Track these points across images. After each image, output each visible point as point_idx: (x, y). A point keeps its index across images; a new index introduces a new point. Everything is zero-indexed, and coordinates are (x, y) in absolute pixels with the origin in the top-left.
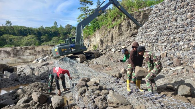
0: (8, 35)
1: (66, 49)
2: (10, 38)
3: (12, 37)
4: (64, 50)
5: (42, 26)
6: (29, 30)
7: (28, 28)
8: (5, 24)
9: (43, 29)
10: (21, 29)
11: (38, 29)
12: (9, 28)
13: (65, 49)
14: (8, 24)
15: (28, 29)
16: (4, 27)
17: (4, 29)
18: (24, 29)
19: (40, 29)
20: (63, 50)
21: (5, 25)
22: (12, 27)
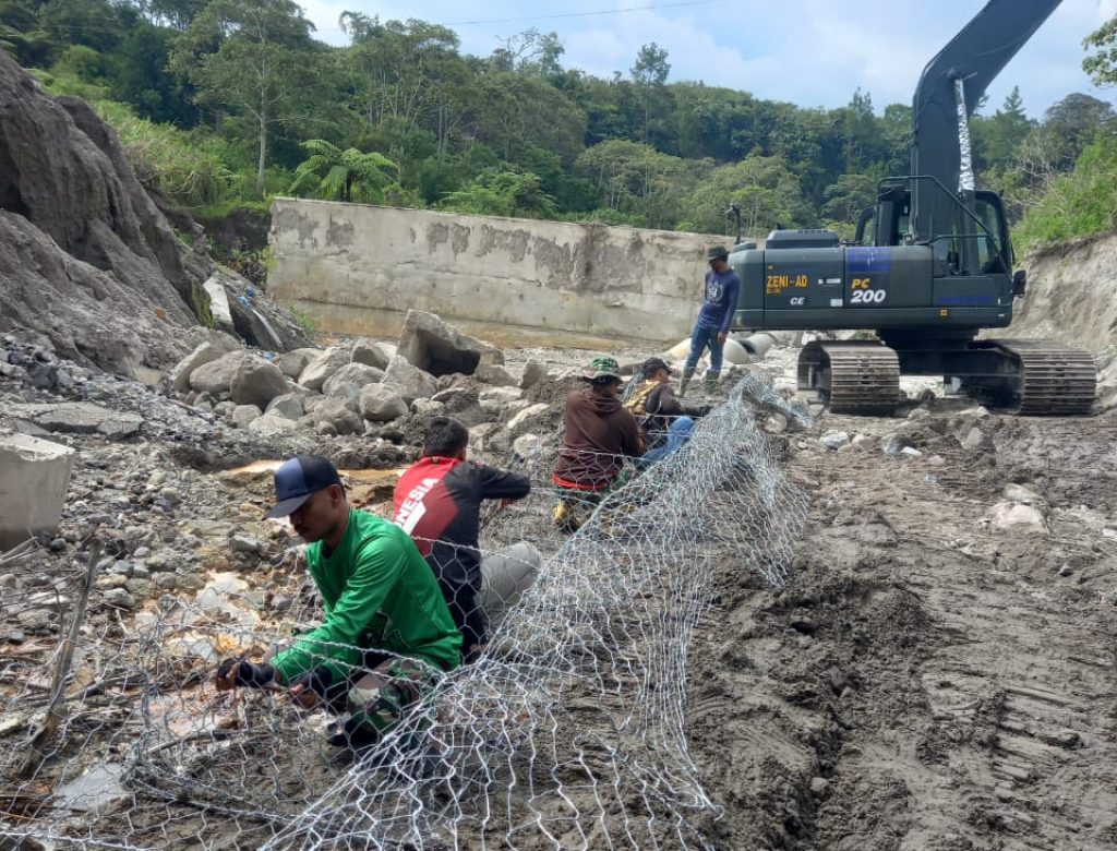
0: (628, 143)
1: (802, 282)
2: (633, 162)
3: (648, 156)
4: (783, 281)
5: (862, 94)
6: (765, 121)
7: (768, 104)
8: (634, 66)
9: (868, 118)
10: (715, 113)
11: (832, 115)
12: (645, 94)
13: (792, 278)
14: (646, 73)
15: (759, 113)
16: (624, 86)
17: (621, 102)
18: (738, 109)
19: (840, 117)
20: (778, 282)
21: (627, 77)
22: (666, 93)
